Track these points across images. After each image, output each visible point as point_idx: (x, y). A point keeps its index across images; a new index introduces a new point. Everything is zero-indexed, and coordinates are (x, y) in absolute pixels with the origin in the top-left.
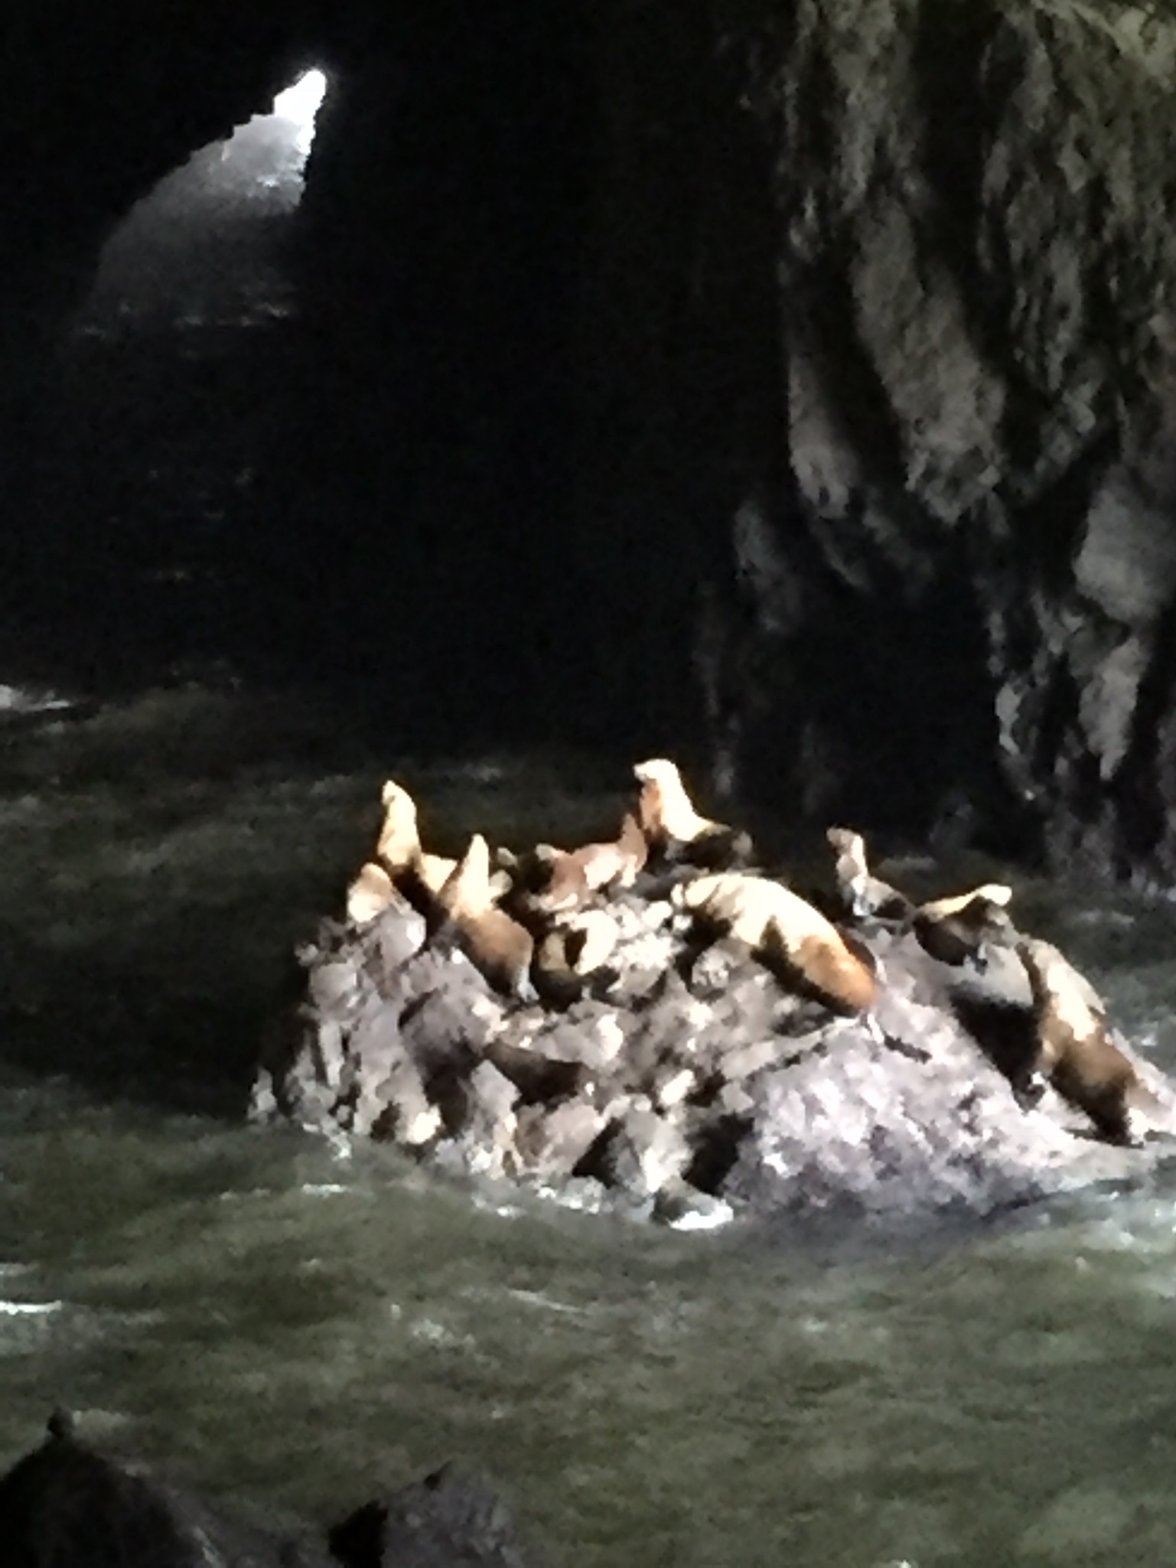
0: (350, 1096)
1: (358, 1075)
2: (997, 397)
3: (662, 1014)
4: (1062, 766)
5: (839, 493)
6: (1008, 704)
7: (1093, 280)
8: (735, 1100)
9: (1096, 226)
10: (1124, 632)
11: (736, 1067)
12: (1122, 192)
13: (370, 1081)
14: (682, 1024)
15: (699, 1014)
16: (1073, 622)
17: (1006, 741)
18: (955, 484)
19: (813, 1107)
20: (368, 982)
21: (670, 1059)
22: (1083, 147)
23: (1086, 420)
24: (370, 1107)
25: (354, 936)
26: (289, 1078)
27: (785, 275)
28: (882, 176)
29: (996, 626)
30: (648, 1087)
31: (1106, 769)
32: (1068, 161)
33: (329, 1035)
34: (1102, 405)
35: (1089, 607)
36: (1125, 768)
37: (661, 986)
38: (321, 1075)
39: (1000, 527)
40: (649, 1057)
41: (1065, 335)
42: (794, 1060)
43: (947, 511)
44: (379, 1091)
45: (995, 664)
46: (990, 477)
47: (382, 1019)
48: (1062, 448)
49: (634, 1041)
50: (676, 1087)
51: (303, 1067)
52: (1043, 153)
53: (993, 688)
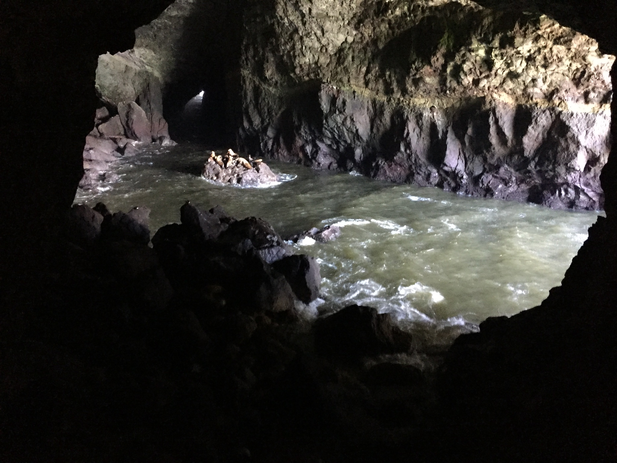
0: (209, 176)
1: (209, 174)
2: (260, 119)
3: (234, 169)
4: (266, 149)
5: (248, 127)
6: (262, 144)
7: (268, 110)
8: (240, 176)
9: (268, 105)
10: (271, 138)
11: (240, 174)
12: (270, 103)
13: (211, 175)
14: (236, 170)
15: (237, 169)
16: (267, 137)
17: (262, 147)
18: (257, 127)
19: (247, 177)
20: (210, 167)
21: (235, 173)
22: (267, 98)
23: (268, 121)
24: (211, 177)
25: (209, 163)
26: (204, 174)
27: (243, 109)
28: (251, 101)
29: (261, 138)
30: (233, 175)
31: (270, 150)
32: (266, 100)
33: (207, 171)
34: (269, 120)
35: (268, 136)
36: (271, 150)
37: (234, 167)
38: (206, 174)
39: (261, 130)
40: (233, 173)
41: (266, 114)
42: (245, 173)
43: (257, 129)
45: (261, 141)
46: (260, 126)
47: (211, 170)
48: (265, 124)
49: (232, 172)
50: (236, 175)
52: (264, 99)
53: (260, 143)
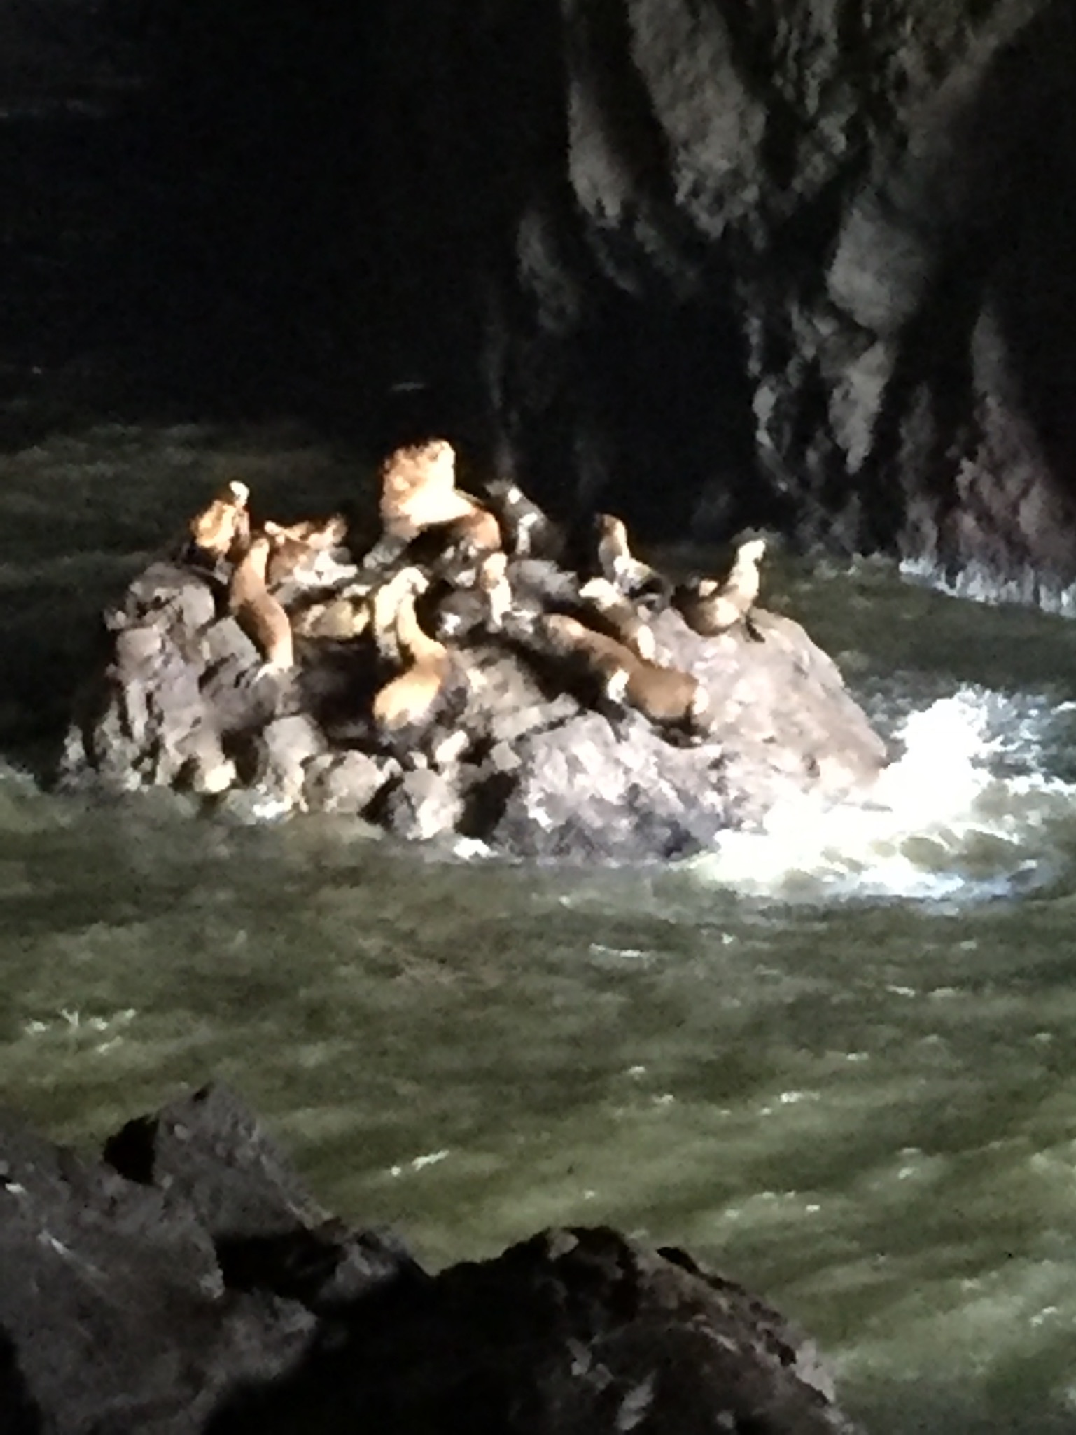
0: (154, 749)
1: (161, 730)
2: (758, 121)
4: (812, 457)
5: (612, 210)
6: (764, 402)
8: (504, 759)
10: (872, 337)
11: (505, 729)
13: (171, 737)
15: (477, 679)
16: (826, 327)
17: (763, 437)
18: (719, 201)
19: (574, 765)
20: (170, 646)
21: (445, 720)
23: (840, 143)
24: (173, 758)
26: (97, 733)
29: (754, 328)
30: (425, 745)
31: (855, 460)
33: (135, 692)
34: (854, 130)
35: (840, 315)
36: (870, 462)
38: (126, 731)
39: (759, 240)
41: (821, 65)
42: (555, 725)
43: (711, 224)
44: (179, 745)
45: (754, 367)
46: (751, 194)
47: (185, 682)
50: (451, 746)
51: (110, 724)
53: (750, 387)
